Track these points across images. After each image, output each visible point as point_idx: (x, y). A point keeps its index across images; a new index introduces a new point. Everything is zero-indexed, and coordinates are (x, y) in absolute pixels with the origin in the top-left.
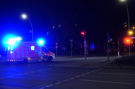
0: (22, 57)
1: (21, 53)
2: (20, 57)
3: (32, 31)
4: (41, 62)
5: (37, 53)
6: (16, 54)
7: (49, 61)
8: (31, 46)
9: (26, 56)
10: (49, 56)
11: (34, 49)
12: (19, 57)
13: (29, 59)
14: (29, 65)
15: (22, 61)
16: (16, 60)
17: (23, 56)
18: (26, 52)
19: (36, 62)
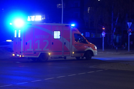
0: (36, 50)
1: (36, 42)
2: (34, 50)
3: (62, 5)
4: (74, 60)
5: (65, 43)
6: (26, 43)
7: (86, 59)
8: (55, 32)
9: (44, 49)
10: (86, 50)
11: (59, 37)
12: (32, 50)
13: (49, 54)
14: (50, 64)
15: (38, 57)
16: (25, 55)
17: (38, 49)
18: (44, 41)
19: (63, 59)
